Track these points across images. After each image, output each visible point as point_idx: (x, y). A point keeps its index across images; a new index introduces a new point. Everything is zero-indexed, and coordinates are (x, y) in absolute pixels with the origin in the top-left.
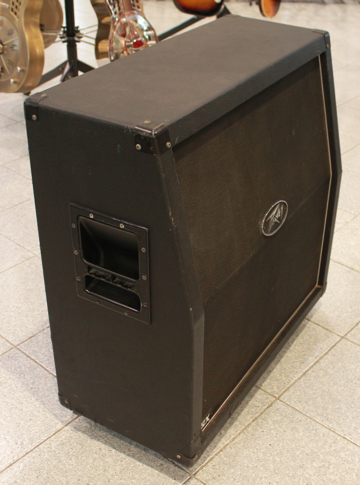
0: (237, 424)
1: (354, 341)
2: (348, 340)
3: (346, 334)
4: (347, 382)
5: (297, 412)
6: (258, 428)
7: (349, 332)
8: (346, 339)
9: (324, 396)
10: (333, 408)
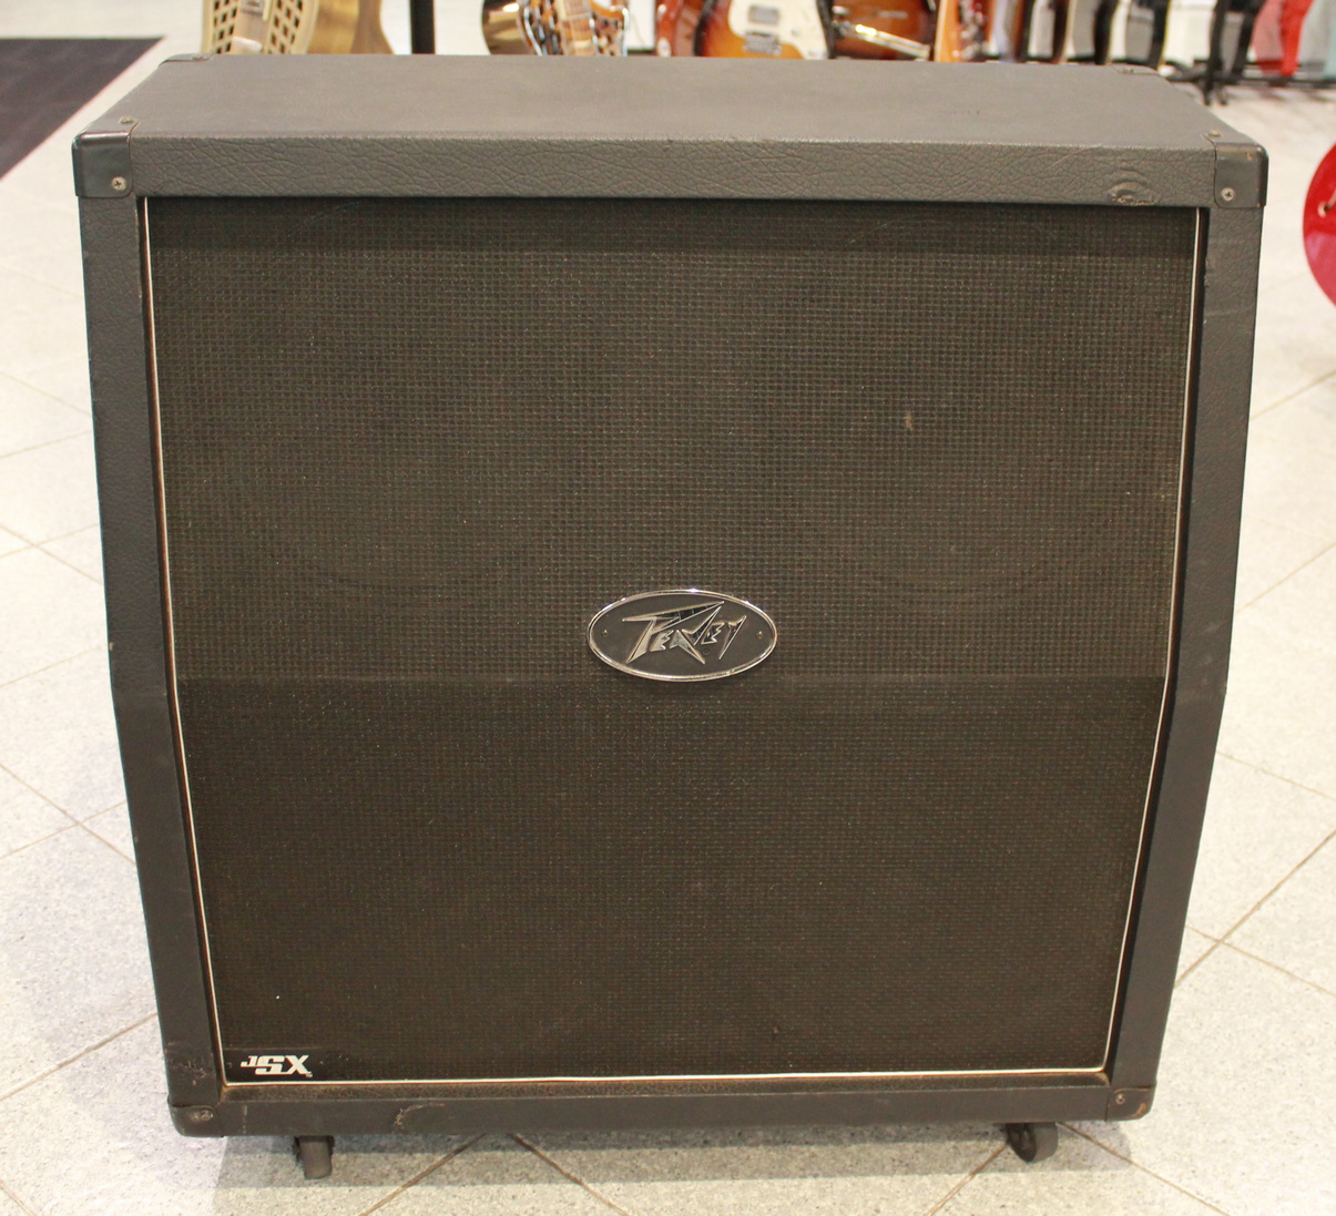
0: (924, 1184)
1: (1254, 951)
2: (1235, 948)
3: (1229, 934)
4: (1244, 1066)
5: (1103, 1151)
6: (988, 1195)
7: (1236, 927)
8: (1229, 945)
9: (1179, 1105)
10: (1207, 1141)
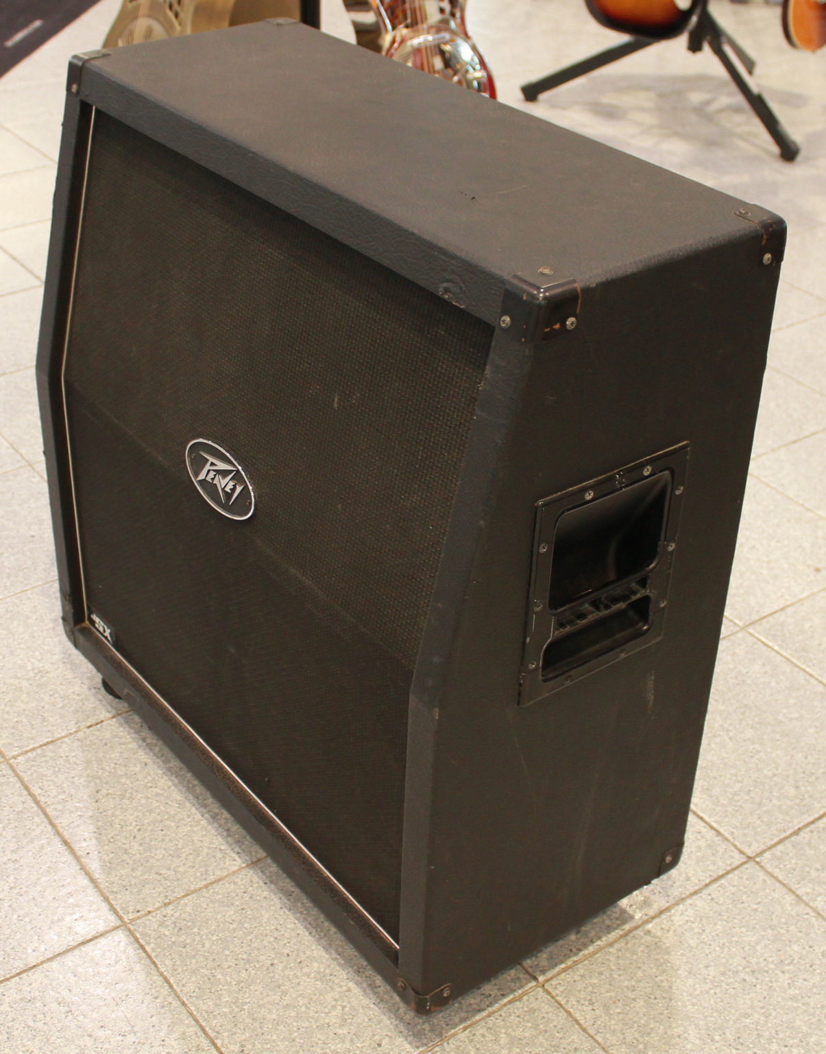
0: (424, 1029)
1: (776, 872)
2: (762, 867)
3: (762, 852)
4: (723, 974)
5: (577, 1026)
6: (470, 1048)
7: (769, 848)
8: (758, 863)
9: (655, 998)
10: (666, 1033)
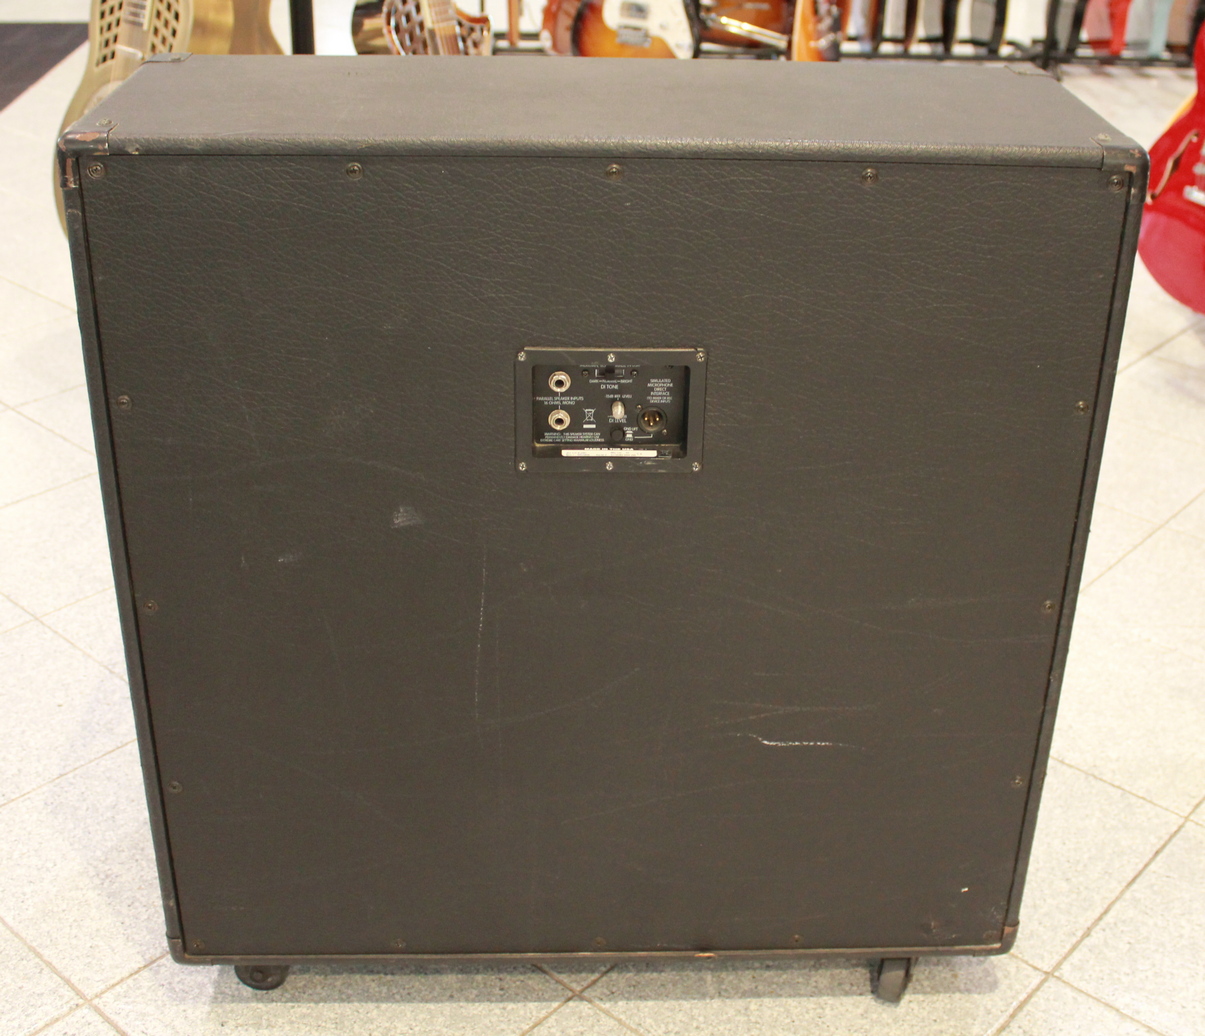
2: (1064, 982)
7: (1065, 958)
8: (1058, 978)
